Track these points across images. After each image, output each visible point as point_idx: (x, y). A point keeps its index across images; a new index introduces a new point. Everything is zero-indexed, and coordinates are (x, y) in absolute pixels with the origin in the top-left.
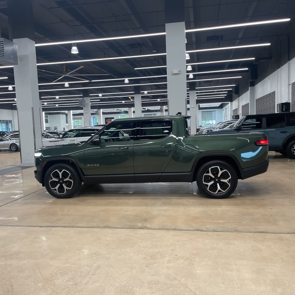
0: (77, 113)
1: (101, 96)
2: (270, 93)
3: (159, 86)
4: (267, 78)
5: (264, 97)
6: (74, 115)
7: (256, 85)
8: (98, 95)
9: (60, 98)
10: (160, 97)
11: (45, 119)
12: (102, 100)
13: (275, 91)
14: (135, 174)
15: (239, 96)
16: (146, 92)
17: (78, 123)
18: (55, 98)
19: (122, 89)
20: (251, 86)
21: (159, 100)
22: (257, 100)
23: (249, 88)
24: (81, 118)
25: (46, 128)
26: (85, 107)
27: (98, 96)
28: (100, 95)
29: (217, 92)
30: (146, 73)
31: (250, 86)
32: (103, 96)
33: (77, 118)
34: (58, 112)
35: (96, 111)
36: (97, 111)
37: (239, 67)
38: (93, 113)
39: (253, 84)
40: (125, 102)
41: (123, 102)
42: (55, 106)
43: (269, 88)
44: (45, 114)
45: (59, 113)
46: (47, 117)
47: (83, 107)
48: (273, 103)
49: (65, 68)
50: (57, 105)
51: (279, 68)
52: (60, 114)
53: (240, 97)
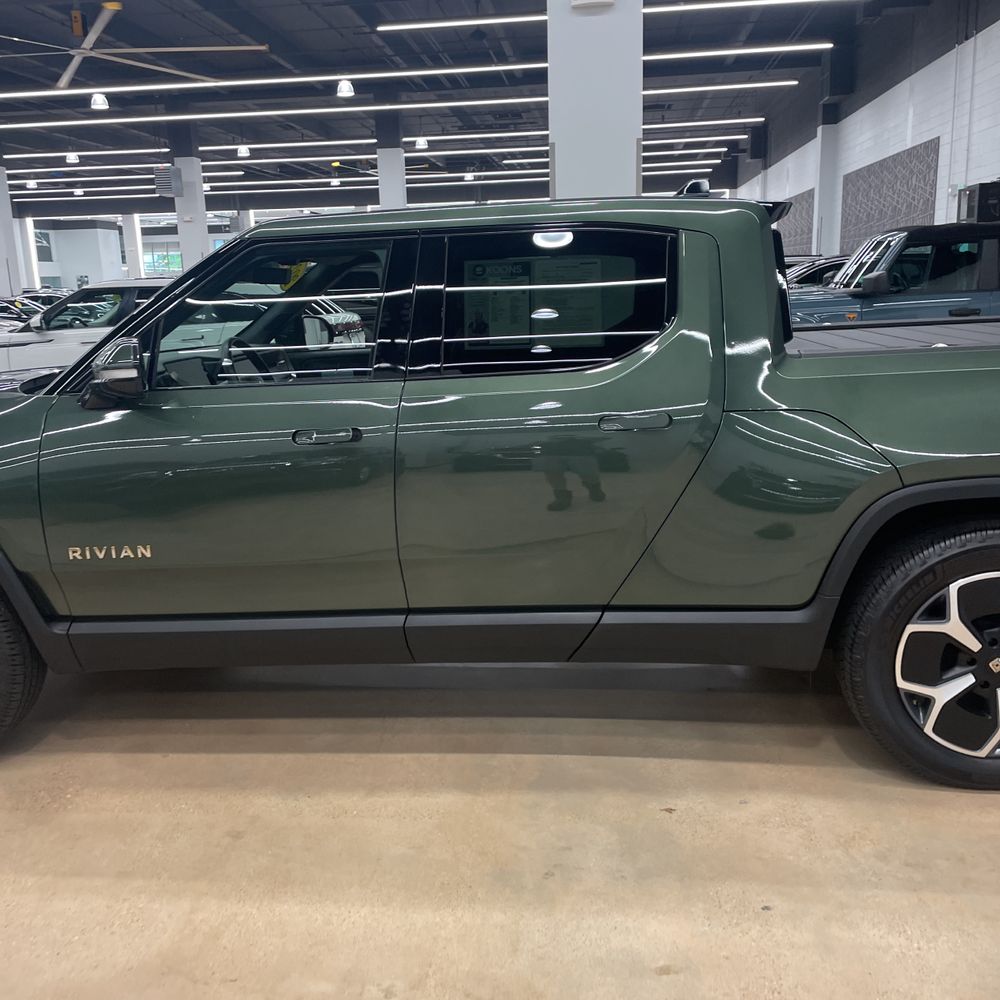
0: (163, 224)
1: (248, 155)
2: (914, 148)
3: (475, 118)
4: (905, 85)
5: (882, 163)
6: (146, 232)
7: (847, 116)
8: (236, 151)
9: (83, 161)
10: (473, 164)
11: (38, 247)
12: (251, 173)
13: (939, 138)
14: (408, 611)
15: (766, 167)
16: (421, 142)
17: (168, 264)
18: (62, 162)
19: (325, 127)
20: (825, 122)
21: (469, 176)
22: (847, 178)
23: (820, 129)
24: (178, 243)
25: (43, 279)
26: (181, 195)
27: (233, 155)
28: (243, 150)
29: (687, 146)
30: (424, 57)
31: (823, 124)
32: (254, 154)
33: (163, 244)
34: (89, 217)
35: (231, 218)
36: (237, 218)
37: (792, 39)
38: (220, 226)
39: (834, 115)
40: (343, 184)
41: (335, 182)
42: (71, 194)
43: (910, 125)
44: (36, 227)
45: (92, 225)
46: (46, 237)
47: (173, 199)
48: (928, 188)
49: (79, 18)
50: (79, 192)
51: (967, 39)
52: (96, 228)
53: (770, 170)
